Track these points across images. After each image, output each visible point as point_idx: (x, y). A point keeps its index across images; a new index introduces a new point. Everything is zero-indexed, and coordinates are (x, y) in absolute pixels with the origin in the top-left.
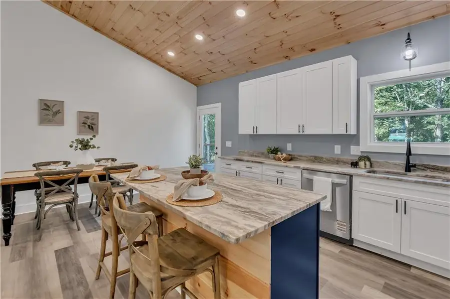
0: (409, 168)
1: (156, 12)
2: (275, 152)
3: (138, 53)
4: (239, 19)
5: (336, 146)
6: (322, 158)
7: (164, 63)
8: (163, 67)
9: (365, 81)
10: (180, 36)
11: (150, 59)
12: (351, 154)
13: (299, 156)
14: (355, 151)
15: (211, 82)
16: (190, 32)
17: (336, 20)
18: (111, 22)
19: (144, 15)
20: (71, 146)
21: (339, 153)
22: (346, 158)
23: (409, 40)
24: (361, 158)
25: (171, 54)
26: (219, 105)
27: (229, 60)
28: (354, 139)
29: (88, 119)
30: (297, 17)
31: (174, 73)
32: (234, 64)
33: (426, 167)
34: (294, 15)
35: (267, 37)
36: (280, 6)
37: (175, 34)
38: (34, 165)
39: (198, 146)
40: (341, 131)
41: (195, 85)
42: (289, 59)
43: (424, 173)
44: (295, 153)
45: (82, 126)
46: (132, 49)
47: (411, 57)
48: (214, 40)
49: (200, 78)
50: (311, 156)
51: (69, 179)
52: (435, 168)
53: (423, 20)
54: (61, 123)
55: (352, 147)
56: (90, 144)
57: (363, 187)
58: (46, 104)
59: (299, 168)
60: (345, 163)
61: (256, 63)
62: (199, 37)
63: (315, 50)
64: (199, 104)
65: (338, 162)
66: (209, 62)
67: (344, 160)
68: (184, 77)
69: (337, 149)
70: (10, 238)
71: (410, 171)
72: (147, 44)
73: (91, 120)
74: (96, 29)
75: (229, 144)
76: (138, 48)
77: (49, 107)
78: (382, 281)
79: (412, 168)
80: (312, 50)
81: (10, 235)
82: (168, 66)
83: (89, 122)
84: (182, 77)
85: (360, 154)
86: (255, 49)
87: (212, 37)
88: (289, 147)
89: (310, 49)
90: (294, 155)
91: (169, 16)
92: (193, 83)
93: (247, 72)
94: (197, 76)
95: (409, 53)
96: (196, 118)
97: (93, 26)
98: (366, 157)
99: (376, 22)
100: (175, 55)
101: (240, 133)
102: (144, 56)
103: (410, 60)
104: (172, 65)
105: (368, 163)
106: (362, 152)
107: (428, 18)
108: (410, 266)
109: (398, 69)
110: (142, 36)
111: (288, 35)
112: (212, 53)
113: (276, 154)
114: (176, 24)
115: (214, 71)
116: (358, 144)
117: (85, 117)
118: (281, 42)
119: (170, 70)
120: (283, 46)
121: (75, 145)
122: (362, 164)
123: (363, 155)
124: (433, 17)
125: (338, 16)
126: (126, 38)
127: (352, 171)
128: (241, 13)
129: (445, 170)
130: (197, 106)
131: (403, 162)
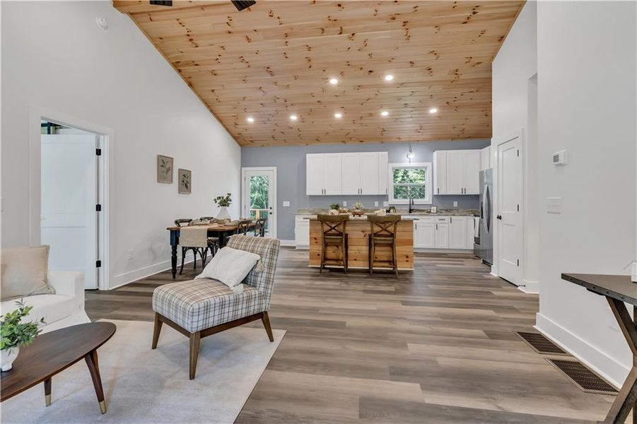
0: (410, 211)
1: (278, 97)
2: (337, 208)
4: (334, 118)
5: (375, 202)
7: (229, 124)
10: (277, 113)
14: (387, 204)
15: (263, 146)
17: (383, 132)
18: (221, 87)
19: (264, 95)
24: (390, 208)
25: (250, 120)
26: (274, 168)
27: (300, 135)
28: (385, 197)
29: (185, 177)
30: (366, 126)
31: (230, 132)
33: (417, 210)
35: (342, 129)
37: (276, 110)
39: (243, 207)
42: (345, 143)
43: (417, 213)
45: (182, 184)
46: (209, 106)
48: (303, 122)
49: (254, 141)
52: (420, 211)
54: (172, 180)
55: (384, 202)
58: (163, 161)
62: (293, 118)
68: (236, 137)
69: (376, 204)
72: (235, 108)
73: (187, 178)
75: (286, 204)
79: (412, 211)
80: (361, 141)
83: (185, 180)
86: (327, 133)
88: (345, 204)
92: (239, 144)
94: (252, 139)
95: (410, 156)
96: (241, 179)
97: (189, 82)
98: (393, 207)
99: (397, 137)
101: (307, 194)
104: (237, 126)
106: (390, 205)
107: (416, 141)
109: (404, 162)
115: (277, 138)
116: (387, 200)
117: (183, 175)
122: (392, 210)
124: (418, 141)
125: (385, 131)
128: (338, 116)
129: (423, 211)
130: (242, 166)
131: (408, 209)
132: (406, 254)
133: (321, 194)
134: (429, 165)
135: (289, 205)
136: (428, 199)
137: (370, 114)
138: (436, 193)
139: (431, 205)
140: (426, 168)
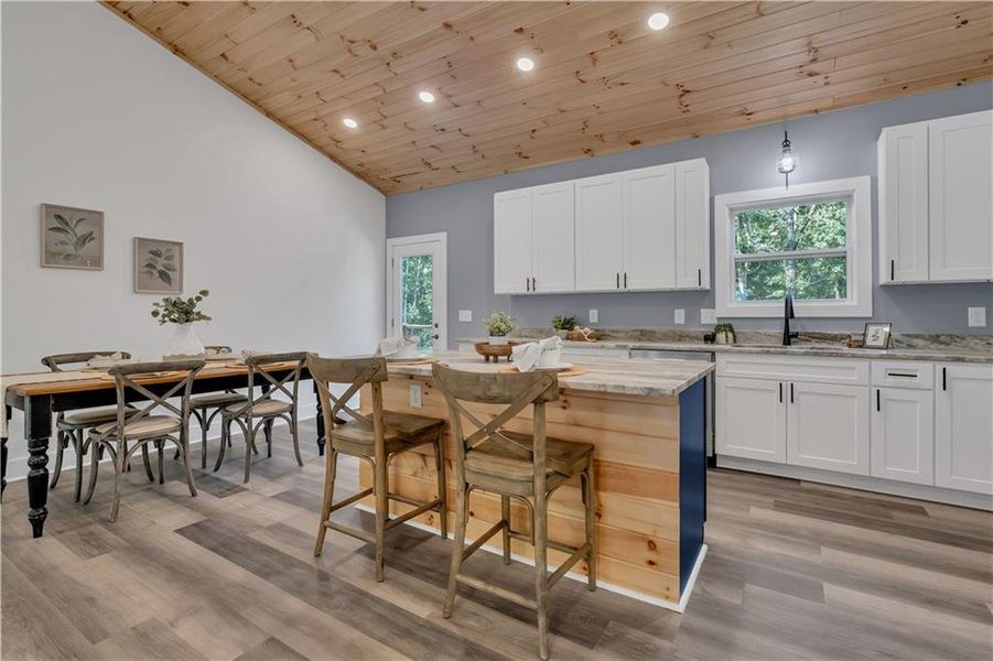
0: (788, 338)
1: (349, 38)
2: (567, 326)
3: (269, 114)
4: (519, 73)
5: (677, 311)
6: (654, 332)
7: (324, 141)
8: (320, 149)
9: (723, 201)
10: (384, 90)
11: (293, 129)
12: (702, 322)
13: (613, 331)
14: (708, 318)
15: (422, 188)
16: (409, 86)
17: (683, 98)
18: (227, 40)
19: (318, 39)
20: (155, 314)
21: (683, 322)
22: (693, 330)
23: (786, 144)
24: (719, 328)
25: (350, 123)
26: (443, 236)
27: (474, 147)
28: (703, 297)
29: (159, 256)
30: (623, 84)
31: (341, 163)
32: (483, 156)
33: (811, 337)
34: (619, 80)
35: (563, 111)
36: (598, 63)
37: (376, 84)
38: (46, 361)
39: (389, 322)
40: (691, 284)
41: (384, 193)
42: (592, 156)
43: (809, 345)
44: (606, 327)
45: (147, 272)
46: (255, 103)
47: (789, 169)
48: (457, 106)
49: (399, 179)
50: (634, 331)
51: (175, 383)
52: (822, 338)
53: (802, 113)
54: (97, 263)
55: (703, 311)
56: (195, 310)
57: (731, 370)
58: (58, 217)
59: (625, 347)
60: (693, 338)
61: (527, 158)
62: (427, 97)
63: (639, 143)
64: (390, 234)
65: (681, 337)
66: (432, 146)
67: (693, 335)
68: (361, 174)
69: (680, 316)
70: (45, 518)
71: (789, 344)
72: (300, 97)
73: (166, 259)
74: (177, 51)
75: (465, 316)
76: (273, 103)
77: (67, 224)
78: (772, 500)
79: (792, 340)
80: (635, 143)
81: (46, 513)
82: (332, 149)
83: (160, 264)
84: (359, 175)
85: (716, 322)
86: (534, 131)
87: (454, 100)
88: (593, 315)
89: (632, 140)
90: (604, 330)
91: (375, 48)
92: (379, 189)
93: (506, 172)
94: (393, 175)
95: (787, 162)
96: (385, 264)
97: (170, 44)
98: (726, 326)
99: (738, 109)
100: (360, 126)
101: (496, 292)
102: (280, 121)
103: (787, 173)
104: (344, 146)
105: (730, 335)
106: (719, 319)
107: (809, 112)
108: (799, 481)
109: (769, 186)
110: (293, 80)
111: (600, 113)
112: (443, 130)
113: (571, 329)
114: (385, 66)
115: (435, 165)
116: (712, 306)
117: (152, 253)
118: (585, 123)
119: (333, 158)
120: (586, 130)
121: (162, 311)
122: (721, 336)
123: (722, 323)
124: (816, 111)
125: (688, 92)
126: (251, 80)
127: (710, 347)
128: (525, 64)
129: (834, 338)
130: (388, 237)
131: (779, 330)
132: (648, 531)
133: (524, 291)
134: (861, 184)
135: (470, 320)
136: (856, 301)
137: (613, 35)
138: (884, 279)
139: (867, 322)
140: (849, 197)
